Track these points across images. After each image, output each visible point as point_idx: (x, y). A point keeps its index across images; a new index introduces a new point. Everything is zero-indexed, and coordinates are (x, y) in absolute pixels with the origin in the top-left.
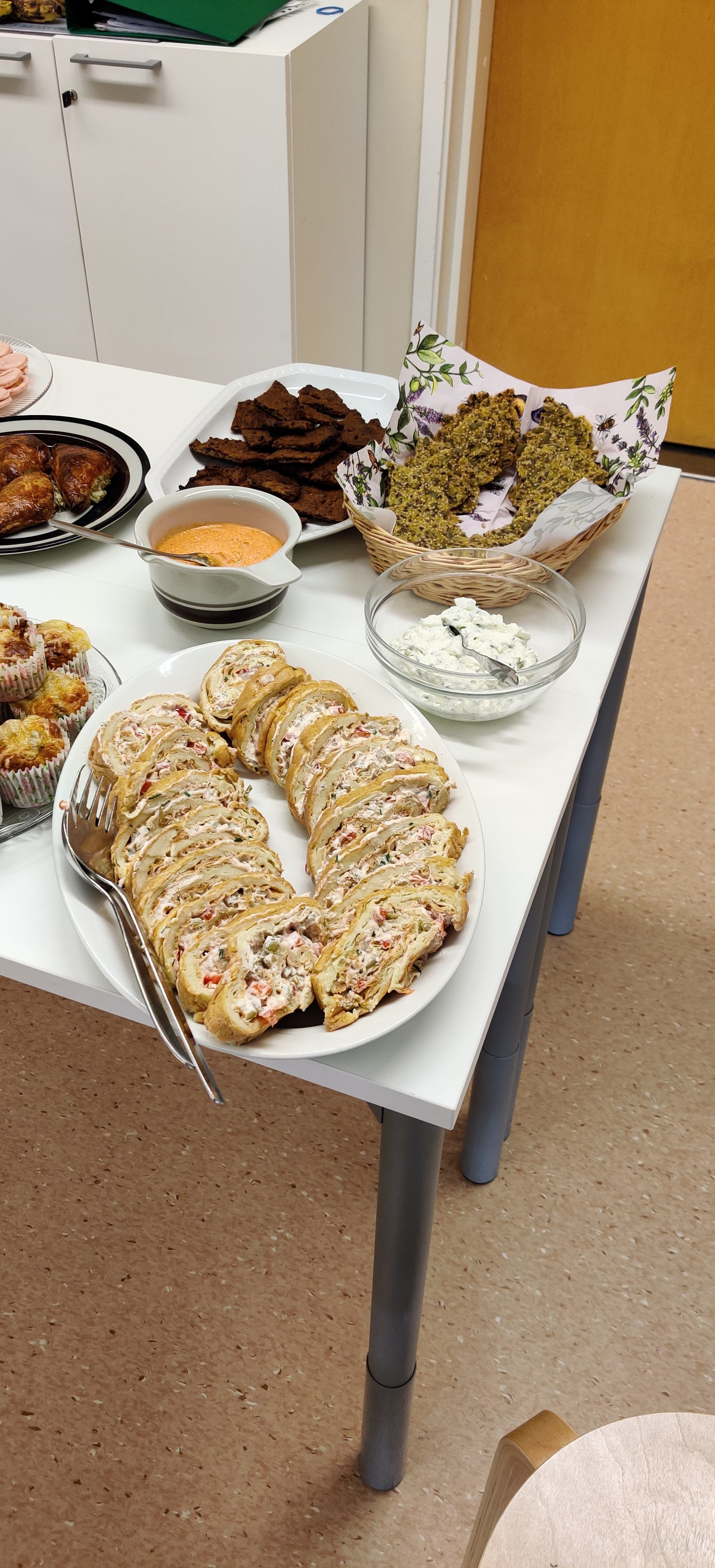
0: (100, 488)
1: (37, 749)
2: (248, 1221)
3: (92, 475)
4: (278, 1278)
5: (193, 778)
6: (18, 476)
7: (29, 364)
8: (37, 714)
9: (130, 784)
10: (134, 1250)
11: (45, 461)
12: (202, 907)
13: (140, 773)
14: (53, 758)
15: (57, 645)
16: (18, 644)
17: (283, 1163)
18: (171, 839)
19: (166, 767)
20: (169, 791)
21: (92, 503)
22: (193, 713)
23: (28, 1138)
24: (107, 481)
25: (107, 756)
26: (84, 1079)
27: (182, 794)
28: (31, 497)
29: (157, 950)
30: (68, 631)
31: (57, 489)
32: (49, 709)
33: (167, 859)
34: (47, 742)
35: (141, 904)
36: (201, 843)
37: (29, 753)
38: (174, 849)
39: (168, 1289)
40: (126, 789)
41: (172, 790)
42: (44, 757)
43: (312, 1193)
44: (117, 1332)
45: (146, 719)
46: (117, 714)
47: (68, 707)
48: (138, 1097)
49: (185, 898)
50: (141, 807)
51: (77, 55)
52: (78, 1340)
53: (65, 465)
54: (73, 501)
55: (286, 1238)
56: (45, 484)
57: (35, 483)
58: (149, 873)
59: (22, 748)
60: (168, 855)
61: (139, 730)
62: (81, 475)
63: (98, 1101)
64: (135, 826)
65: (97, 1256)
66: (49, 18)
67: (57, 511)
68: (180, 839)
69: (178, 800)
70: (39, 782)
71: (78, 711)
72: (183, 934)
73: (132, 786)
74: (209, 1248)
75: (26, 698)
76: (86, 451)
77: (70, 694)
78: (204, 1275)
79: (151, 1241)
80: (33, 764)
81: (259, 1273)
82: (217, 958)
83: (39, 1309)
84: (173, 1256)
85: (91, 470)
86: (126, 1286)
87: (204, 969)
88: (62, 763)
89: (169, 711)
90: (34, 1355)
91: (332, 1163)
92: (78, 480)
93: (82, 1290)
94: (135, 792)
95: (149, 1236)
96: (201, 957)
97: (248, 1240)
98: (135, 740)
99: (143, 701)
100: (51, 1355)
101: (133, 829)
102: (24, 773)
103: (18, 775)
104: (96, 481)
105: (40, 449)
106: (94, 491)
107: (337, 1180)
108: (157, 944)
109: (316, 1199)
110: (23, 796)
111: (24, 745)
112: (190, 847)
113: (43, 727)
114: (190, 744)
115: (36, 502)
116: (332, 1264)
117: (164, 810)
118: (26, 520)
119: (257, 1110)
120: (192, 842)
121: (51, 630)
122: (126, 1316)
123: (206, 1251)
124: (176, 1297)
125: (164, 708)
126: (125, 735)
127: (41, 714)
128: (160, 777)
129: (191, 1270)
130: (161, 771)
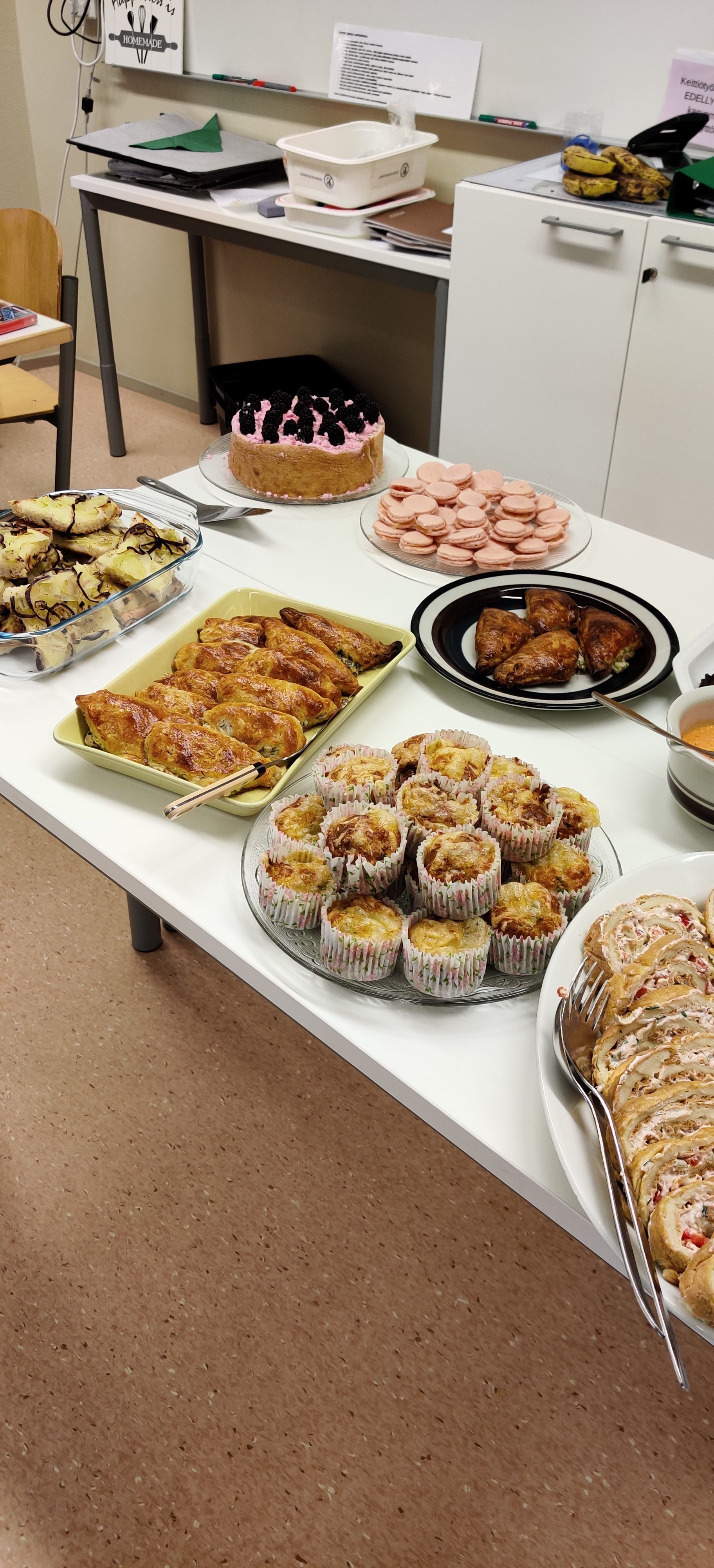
0: (623, 660)
1: (536, 920)
2: (565, 1448)
3: (620, 645)
4: (585, 1527)
5: (693, 998)
6: (545, 632)
7: (570, 522)
8: (538, 881)
9: (626, 986)
10: (440, 1430)
11: (573, 621)
12: (690, 1150)
13: (639, 977)
14: (549, 934)
15: (569, 815)
16: (537, 808)
17: (615, 1399)
18: (663, 1061)
19: (665, 977)
20: (667, 1006)
21: (613, 672)
22: (697, 923)
23: (362, 1266)
24: (632, 653)
25: (607, 949)
26: (428, 1225)
27: (679, 1012)
28: (556, 655)
29: (635, 1182)
30: (581, 803)
31: (581, 651)
32: (551, 880)
33: (654, 1080)
34: (547, 915)
35: (624, 1124)
36: (690, 1072)
37: (527, 922)
38: (664, 1072)
39: (466, 1488)
40: (622, 989)
41: (672, 1006)
42: (541, 929)
43: (639, 1445)
44: (406, 1513)
45: (648, 917)
46: (623, 906)
47: (570, 883)
48: (477, 1264)
49: (668, 1131)
50: (637, 1016)
51: (669, 236)
52: (366, 1504)
53: (595, 630)
54: (596, 668)
55: (602, 1484)
56: (572, 645)
57: (563, 643)
58: (633, 1090)
59: (522, 915)
60: (656, 1076)
61: (639, 927)
62: (609, 643)
63: (438, 1254)
64: (624, 1032)
65: (402, 1421)
66: (649, 199)
67: (577, 673)
68: (672, 1063)
69: (674, 1018)
70: (528, 952)
71: (579, 890)
72: (664, 1173)
73: (628, 988)
74: (517, 1461)
75: (529, 862)
76: (617, 620)
77: (575, 871)
78: (506, 1489)
79: (459, 1427)
80: (529, 935)
81: (565, 1512)
82: (699, 1214)
83: (335, 1453)
84: (478, 1454)
85: (619, 640)
86: (424, 1467)
87: (684, 1222)
88: (557, 940)
89: (673, 915)
90: (321, 1500)
91: (669, 1419)
92: (605, 648)
93: (381, 1451)
94: (629, 996)
95: (458, 1421)
96: (683, 1208)
97: (559, 1469)
98: (634, 937)
99: (649, 897)
100: (336, 1508)
101: (622, 1035)
102: (518, 940)
103: (511, 941)
104: (622, 651)
105: (572, 609)
106: (617, 661)
107: (671, 1441)
108: (636, 1176)
109: (643, 1452)
110: (508, 962)
111: (523, 912)
112: (679, 1074)
113: (545, 899)
114: (692, 958)
115: (560, 661)
116: (647, 1536)
117: (658, 1025)
118: (547, 676)
119: (598, 1326)
120: (683, 1069)
121: (566, 798)
122: (418, 1500)
123: (514, 1464)
124: (472, 1500)
125: (668, 910)
126: (626, 929)
127: (542, 883)
128: (658, 986)
129: (494, 1479)
130: (660, 981)
